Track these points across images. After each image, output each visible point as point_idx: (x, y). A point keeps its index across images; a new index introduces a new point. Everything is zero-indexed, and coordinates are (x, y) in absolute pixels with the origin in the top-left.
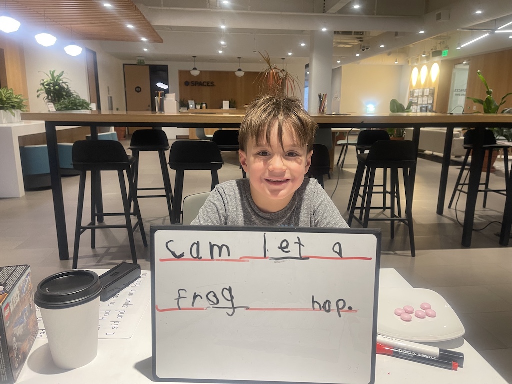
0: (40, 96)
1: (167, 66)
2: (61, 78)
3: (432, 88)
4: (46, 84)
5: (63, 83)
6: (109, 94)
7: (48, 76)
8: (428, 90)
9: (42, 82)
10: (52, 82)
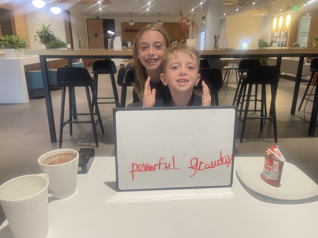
0: (37, 40)
1: (113, 20)
2: (49, 28)
3: (286, 31)
4: (39, 32)
5: (50, 31)
6: (78, 38)
7: (41, 27)
8: (284, 32)
9: (37, 31)
10: (43, 31)
